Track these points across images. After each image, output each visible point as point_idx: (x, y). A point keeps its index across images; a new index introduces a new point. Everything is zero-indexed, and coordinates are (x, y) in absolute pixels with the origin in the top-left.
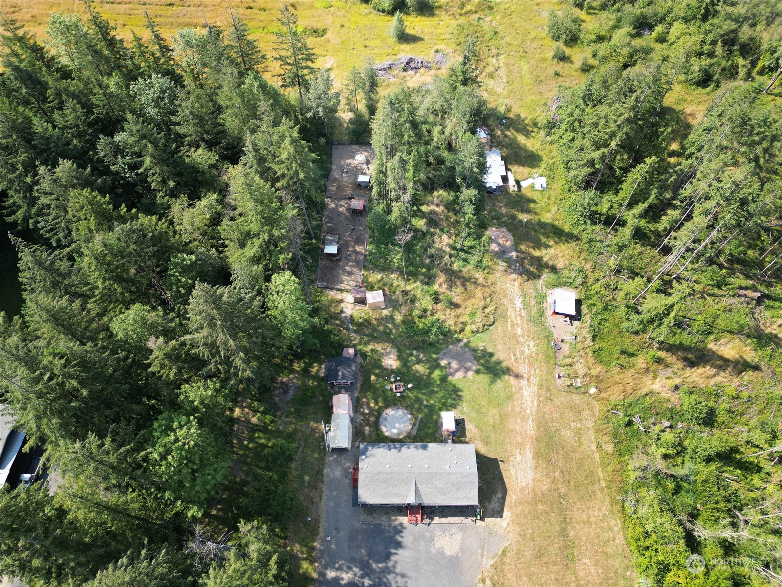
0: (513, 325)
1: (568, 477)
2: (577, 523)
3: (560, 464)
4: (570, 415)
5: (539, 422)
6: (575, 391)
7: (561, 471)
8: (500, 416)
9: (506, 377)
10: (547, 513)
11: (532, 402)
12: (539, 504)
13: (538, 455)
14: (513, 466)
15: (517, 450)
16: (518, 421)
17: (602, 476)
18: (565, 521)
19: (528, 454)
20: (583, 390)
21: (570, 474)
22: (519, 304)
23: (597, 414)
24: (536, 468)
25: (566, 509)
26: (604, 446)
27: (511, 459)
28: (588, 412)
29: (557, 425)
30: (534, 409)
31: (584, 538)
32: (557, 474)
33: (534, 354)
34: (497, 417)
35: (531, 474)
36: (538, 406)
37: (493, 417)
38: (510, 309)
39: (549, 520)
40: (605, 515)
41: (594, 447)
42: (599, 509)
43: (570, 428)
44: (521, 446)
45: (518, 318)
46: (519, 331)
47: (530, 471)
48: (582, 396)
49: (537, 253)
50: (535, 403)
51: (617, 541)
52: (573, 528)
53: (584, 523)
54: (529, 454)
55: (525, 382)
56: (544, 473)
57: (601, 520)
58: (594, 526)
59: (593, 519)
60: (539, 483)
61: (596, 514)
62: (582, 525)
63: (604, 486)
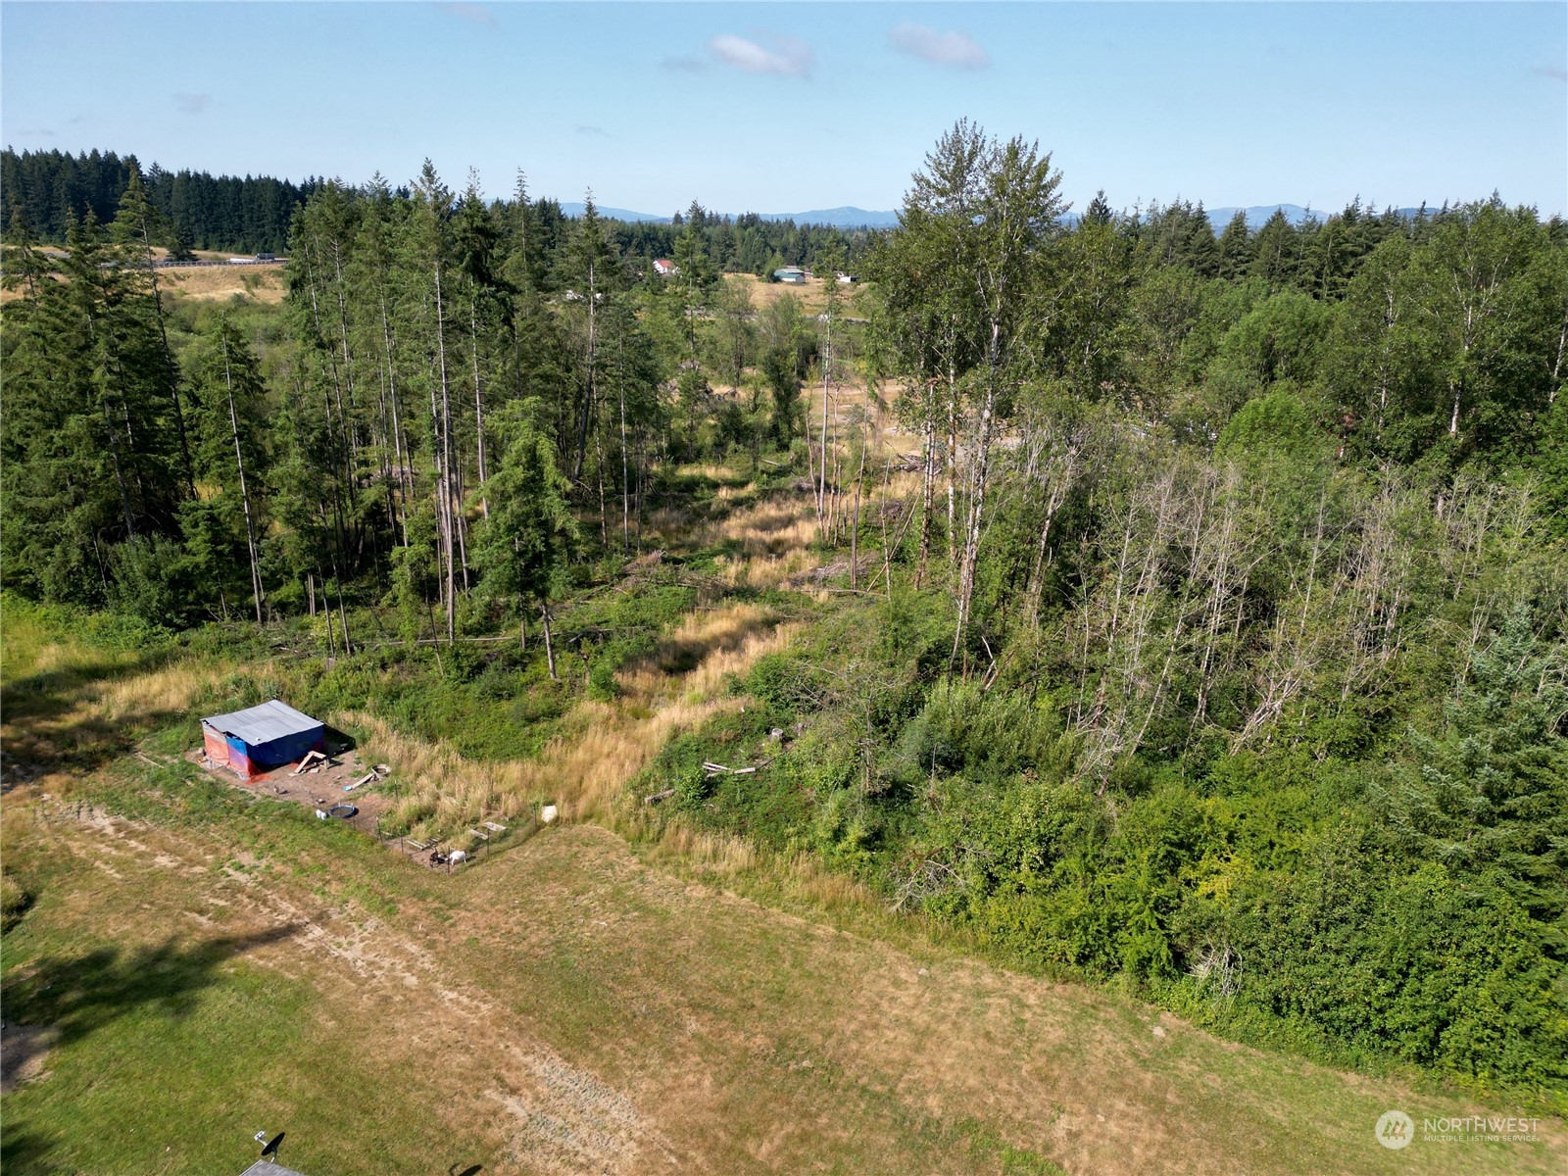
0: (120, 865)
1: (730, 1002)
2: (907, 1063)
3: (666, 997)
4: (550, 895)
5: (480, 972)
6: (503, 845)
7: (696, 1007)
8: (310, 1067)
9: (226, 968)
10: (804, 1138)
11: (397, 951)
12: (751, 1146)
13: (574, 1042)
14: (528, 1146)
15: (492, 1094)
16: (400, 1023)
17: (799, 921)
18: (876, 1096)
19: (539, 1069)
20: (521, 832)
21: (727, 991)
22: (102, 820)
23: (620, 838)
24: (611, 1072)
25: (834, 1067)
26: (720, 867)
27: (495, 1133)
28: (592, 853)
29: (544, 933)
30: (427, 963)
31: (972, 1082)
32: (693, 1025)
33: (278, 868)
34: (296, 1081)
35: (618, 1108)
36: (431, 945)
37: (280, 1093)
38: (74, 846)
39: (836, 1147)
40: (927, 982)
41: (699, 892)
42: (897, 983)
43: (587, 912)
44: (489, 1071)
45: (133, 843)
46: (163, 861)
47: (603, 1103)
48: (535, 840)
49: (71, 720)
50: (412, 948)
51: (1032, 1000)
52: (919, 1090)
53: (918, 1049)
54: (546, 1068)
55: (317, 931)
56: (654, 1062)
57: (937, 1001)
58: (944, 1028)
59: (921, 1019)
60: (677, 1097)
61: (910, 1002)
62: (921, 1059)
63: (832, 930)
